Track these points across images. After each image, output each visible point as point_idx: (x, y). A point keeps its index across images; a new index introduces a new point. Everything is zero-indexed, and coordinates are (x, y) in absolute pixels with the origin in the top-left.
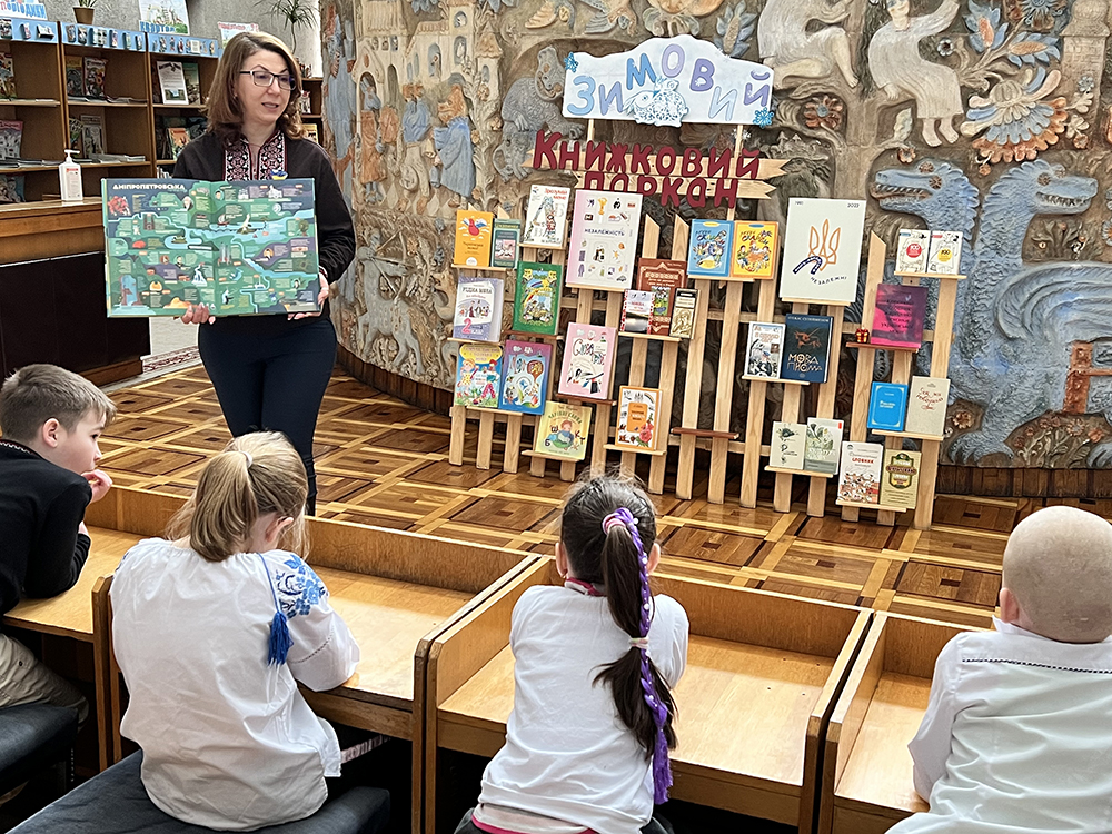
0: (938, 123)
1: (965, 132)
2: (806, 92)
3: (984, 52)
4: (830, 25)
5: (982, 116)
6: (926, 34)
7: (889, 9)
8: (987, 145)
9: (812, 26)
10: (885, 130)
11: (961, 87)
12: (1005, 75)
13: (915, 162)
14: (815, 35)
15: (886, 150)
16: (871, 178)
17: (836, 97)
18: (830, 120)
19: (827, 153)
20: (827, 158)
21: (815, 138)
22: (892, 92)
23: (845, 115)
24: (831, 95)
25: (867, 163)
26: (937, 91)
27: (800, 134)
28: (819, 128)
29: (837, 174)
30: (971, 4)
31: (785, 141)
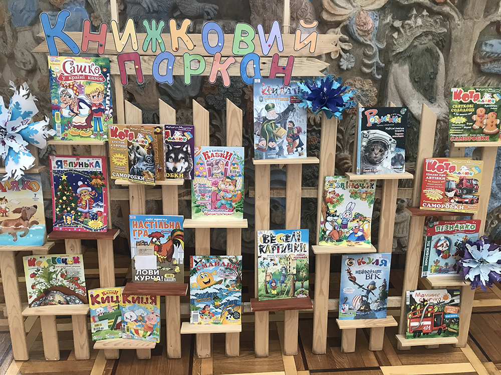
16: (479, 46)
19: (445, 26)
27: (430, 10)
28: (445, 3)
29: (453, 45)
31: (416, 17)
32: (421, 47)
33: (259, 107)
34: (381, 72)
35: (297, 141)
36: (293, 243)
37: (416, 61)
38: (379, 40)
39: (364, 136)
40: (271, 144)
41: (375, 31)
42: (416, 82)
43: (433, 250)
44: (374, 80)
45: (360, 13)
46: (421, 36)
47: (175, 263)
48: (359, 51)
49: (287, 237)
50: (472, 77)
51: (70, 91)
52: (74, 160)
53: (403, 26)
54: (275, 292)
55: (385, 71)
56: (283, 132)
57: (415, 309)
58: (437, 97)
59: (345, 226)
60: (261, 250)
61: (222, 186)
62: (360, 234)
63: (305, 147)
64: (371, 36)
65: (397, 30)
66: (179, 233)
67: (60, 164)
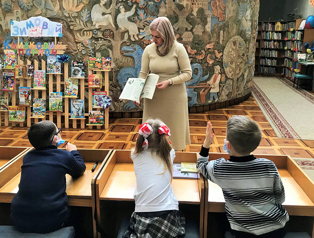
0: (134, 36)
1: (140, 38)
2: (104, 29)
3: (142, 20)
4: (108, 14)
5: (143, 34)
6: (129, 16)
7: (120, 10)
8: (145, 40)
9: (104, 14)
10: (122, 38)
11: (138, 28)
12: (147, 25)
13: (130, 45)
14: (104, 16)
15: (123, 42)
16: (121, 48)
17: (111, 30)
18: (110, 35)
19: (110, 43)
20: (110, 44)
21: (107, 40)
22: (123, 29)
23: (113, 34)
24: (110, 30)
25: (119, 45)
26: (133, 28)
27: (104, 39)
28: (108, 37)
29: (113, 47)
30: (138, 9)
31: (100, 41)
33: (48, 61)
35: (58, 69)
36: (58, 96)
37: (102, 52)
38: (92, 47)
39: (73, 68)
40: (51, 70)
41: (90, 44)
43: (95, 99)
45: (85, 40)
46: (102, 45)
47: (29, 100)
48: (87, 49)
49: (57, 94)
50: (121, 56)
51: (8, 57)
52: (8, 73)
54: (53, 109)
55: (94, 55)
56: (54, 67)
57: (91, 116)
59: (71, 92)
60: (50, 97)
61: (41, 80)
62: (75, 94)
63: (60, 71)
66: (30, 92)
67: (5, 74)
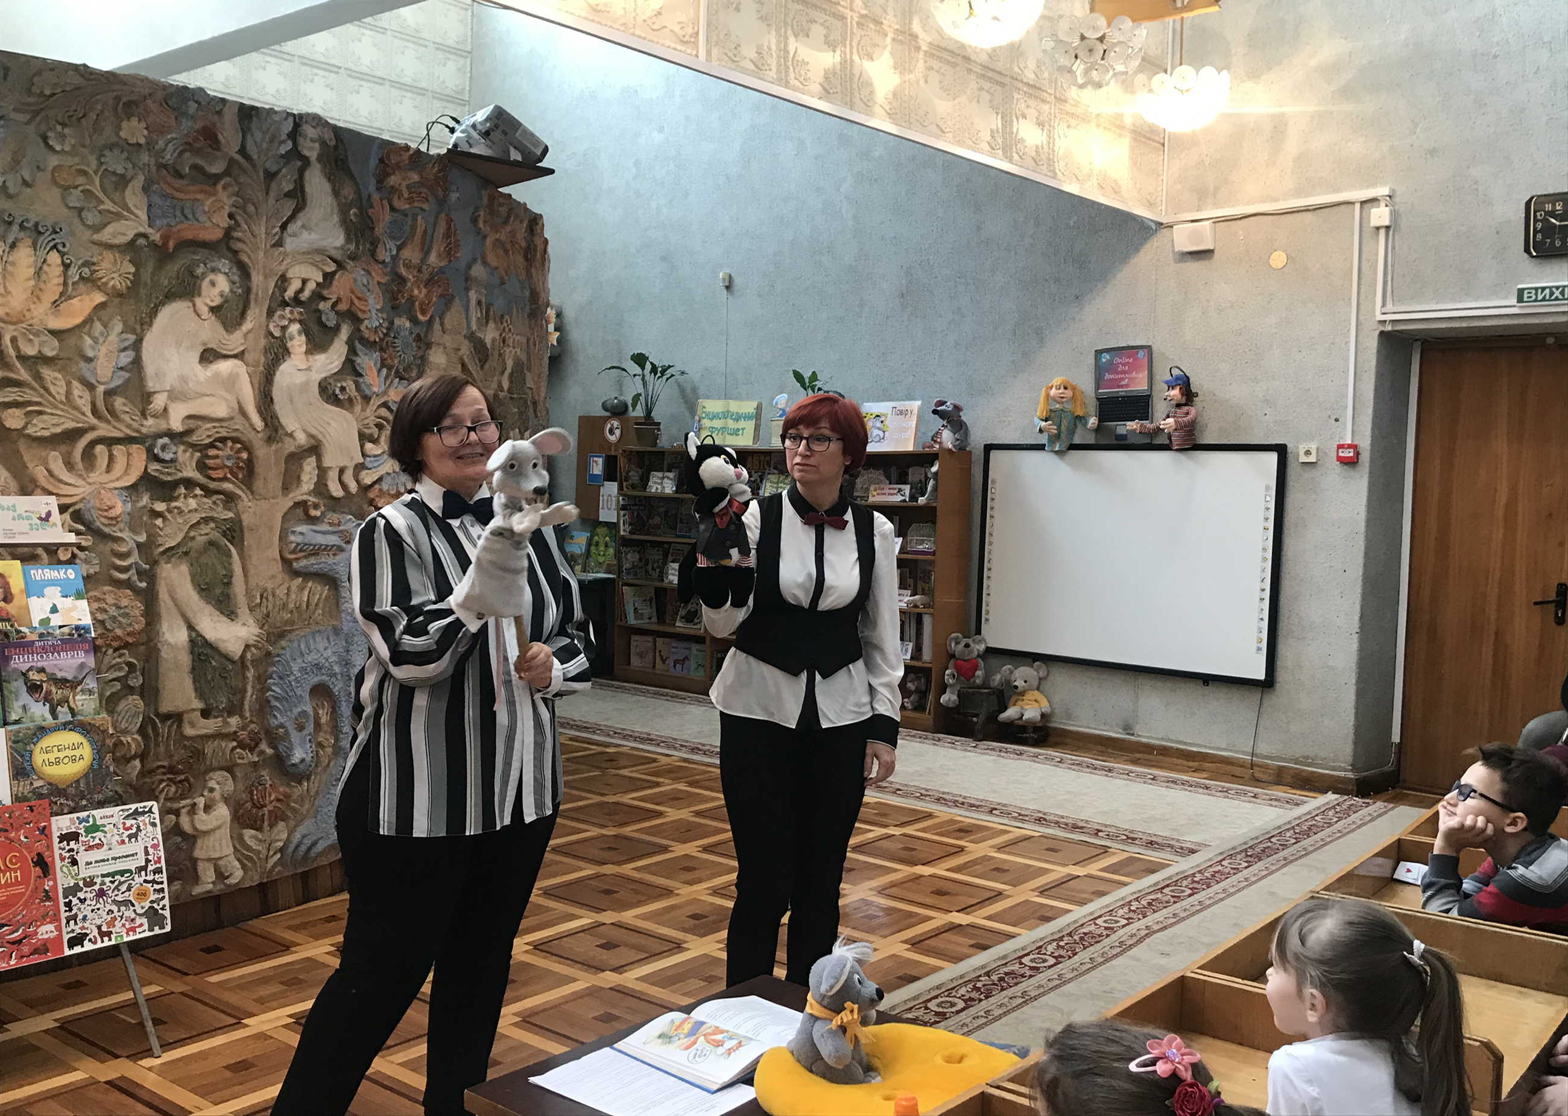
0: (342, 471)
1: (365, 482)
2: (209, 436)
3: (370, 399)
5: (376, 464)
6: (323, 375)
7: (289, 345)
8: (381, 494)
9: (209, 356)
10: (290, 480)
11: (360, 433)
14: (213, 366)
15: (295, 503)
17: (241, 442)
18: (235, 470)
19: (229, 510)
22: (301, 438)
23: (251, 463)
24: (235, 440)
25: (277, 522)
26: (340, 435)
27: (203, 487)
28: (224, 479)
29: (247, 534)
30: (358, 346)
31: (185, 498)
32: (201, 540)
34: (144, 577)
37: (197, 559)
38: (134, 530)
41: (127, 518)
42: (203, 590)
44: (137, 591)
45: (99, 493)
46: (198, 523)
48: (106, 547)
50: (283, 579)
53: (169, 511)
55: (150, 576)
58: (238, 611)
64: (122, 525)
65: (159, 515)
